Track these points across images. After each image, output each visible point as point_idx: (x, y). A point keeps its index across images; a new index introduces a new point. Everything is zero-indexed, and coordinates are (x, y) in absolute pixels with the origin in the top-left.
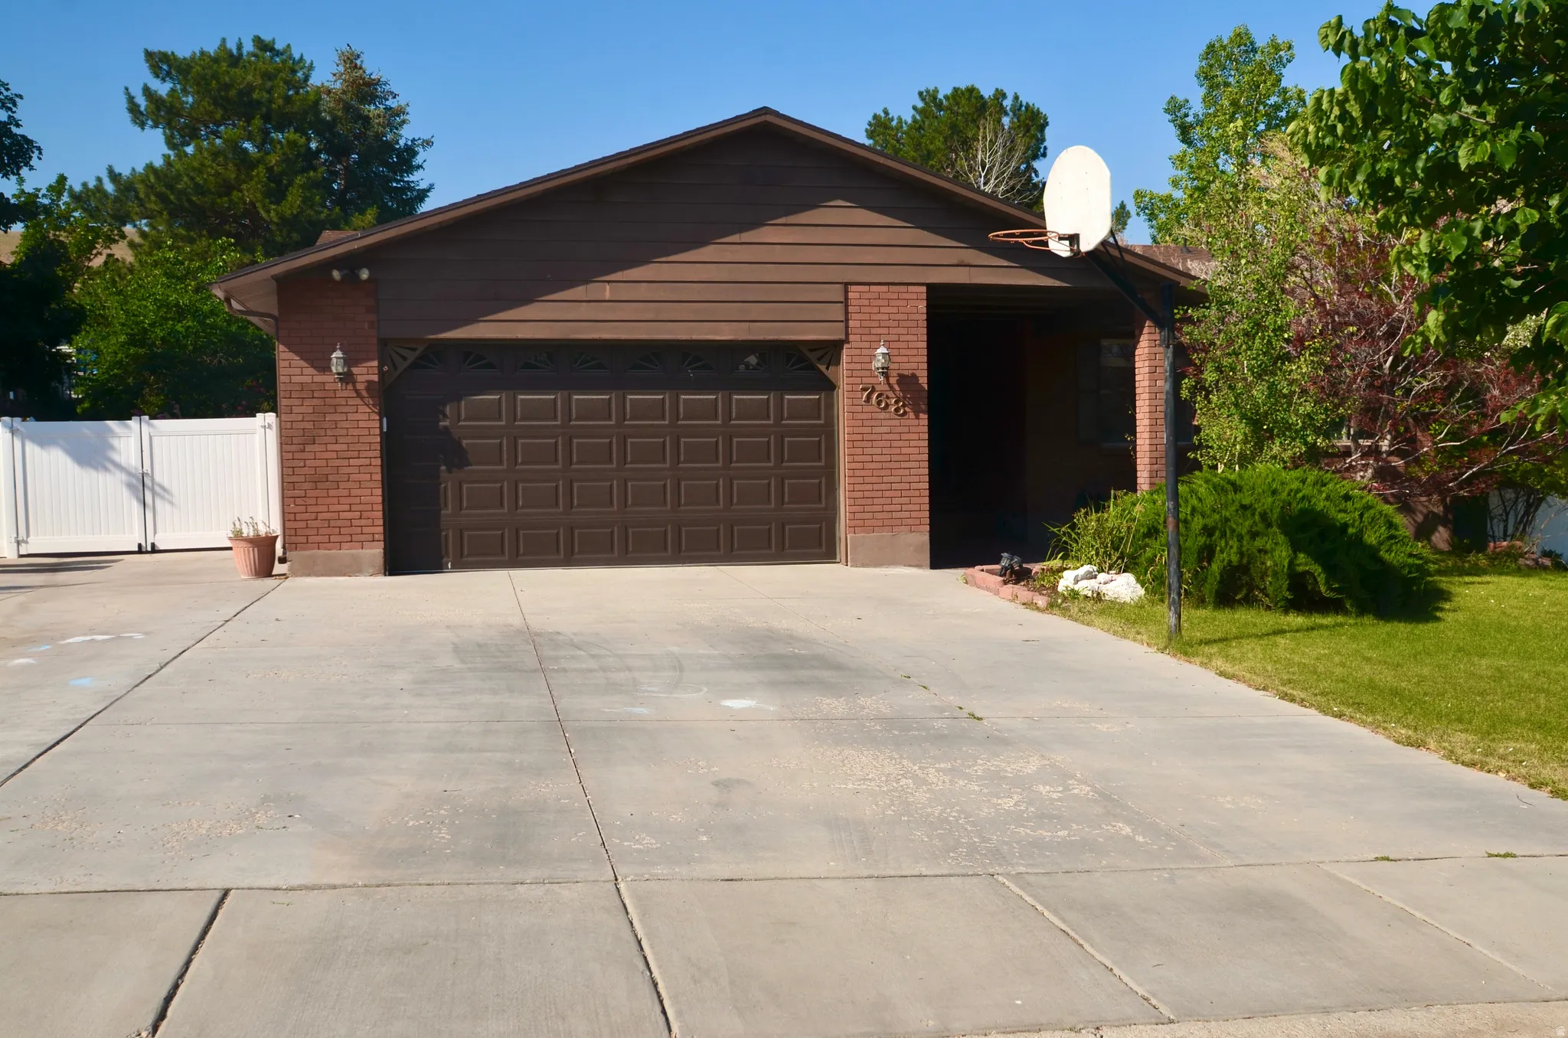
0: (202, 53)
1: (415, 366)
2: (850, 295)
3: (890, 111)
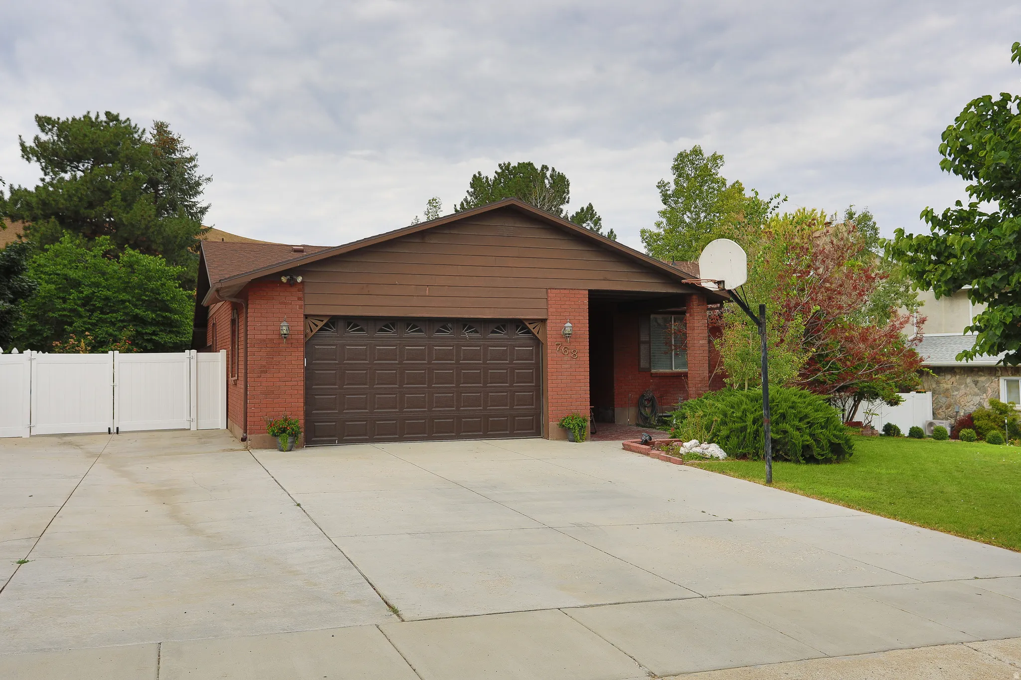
0: (74, 119)
1: (321, 329)
2: (550, 295)
3: (482, 173)
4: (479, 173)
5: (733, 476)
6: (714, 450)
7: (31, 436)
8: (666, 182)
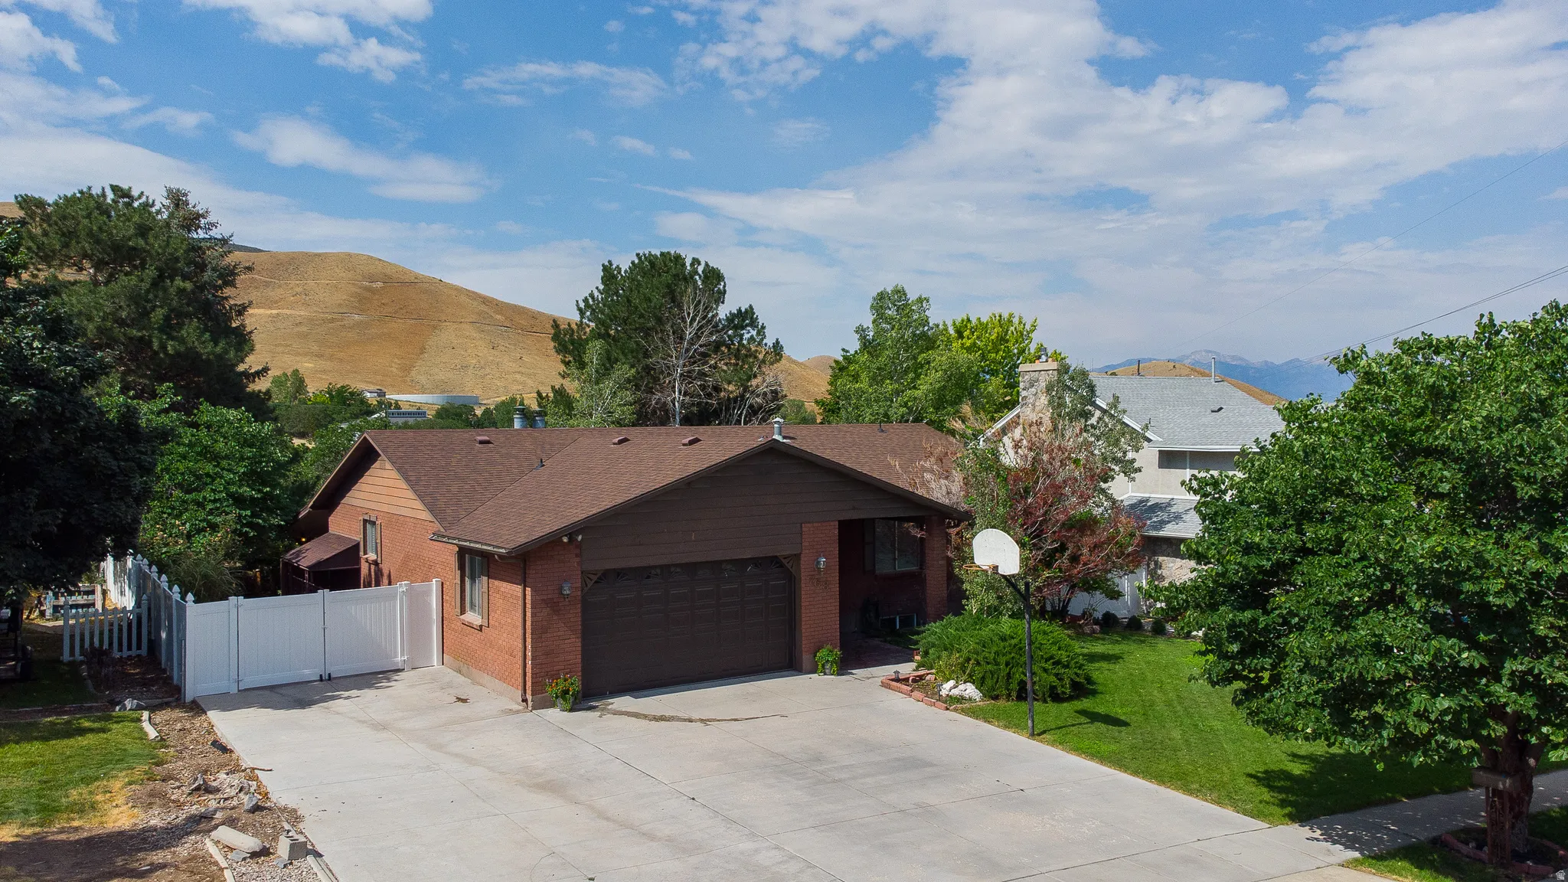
2: (804, 529)
4: (610, 262)
5: (998, 726)
6: (970, 690)
7: (239, 691)
8: (865, 327)
